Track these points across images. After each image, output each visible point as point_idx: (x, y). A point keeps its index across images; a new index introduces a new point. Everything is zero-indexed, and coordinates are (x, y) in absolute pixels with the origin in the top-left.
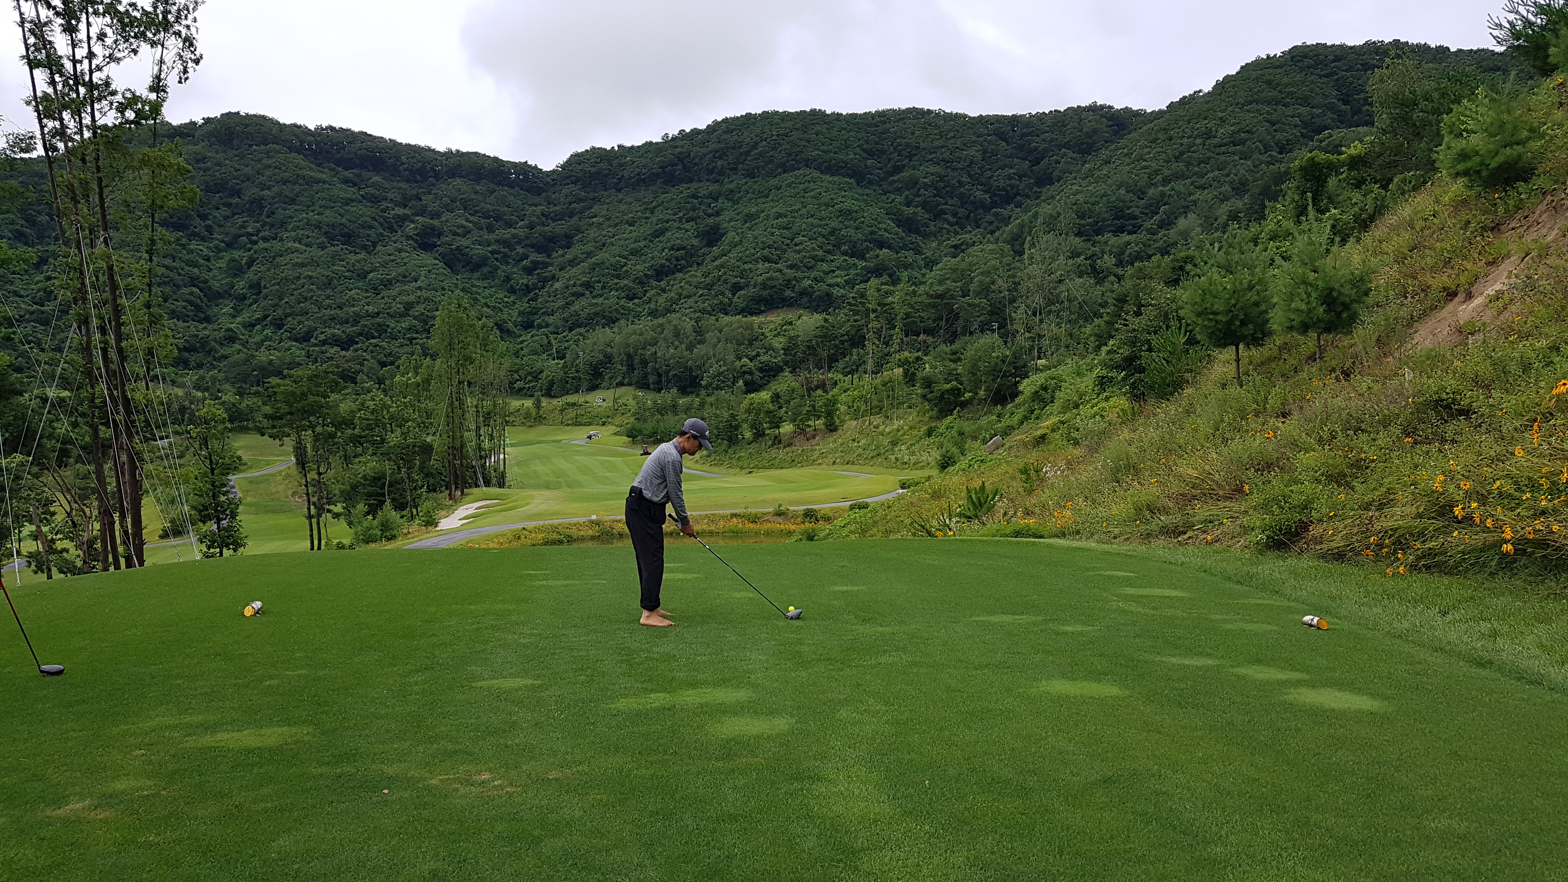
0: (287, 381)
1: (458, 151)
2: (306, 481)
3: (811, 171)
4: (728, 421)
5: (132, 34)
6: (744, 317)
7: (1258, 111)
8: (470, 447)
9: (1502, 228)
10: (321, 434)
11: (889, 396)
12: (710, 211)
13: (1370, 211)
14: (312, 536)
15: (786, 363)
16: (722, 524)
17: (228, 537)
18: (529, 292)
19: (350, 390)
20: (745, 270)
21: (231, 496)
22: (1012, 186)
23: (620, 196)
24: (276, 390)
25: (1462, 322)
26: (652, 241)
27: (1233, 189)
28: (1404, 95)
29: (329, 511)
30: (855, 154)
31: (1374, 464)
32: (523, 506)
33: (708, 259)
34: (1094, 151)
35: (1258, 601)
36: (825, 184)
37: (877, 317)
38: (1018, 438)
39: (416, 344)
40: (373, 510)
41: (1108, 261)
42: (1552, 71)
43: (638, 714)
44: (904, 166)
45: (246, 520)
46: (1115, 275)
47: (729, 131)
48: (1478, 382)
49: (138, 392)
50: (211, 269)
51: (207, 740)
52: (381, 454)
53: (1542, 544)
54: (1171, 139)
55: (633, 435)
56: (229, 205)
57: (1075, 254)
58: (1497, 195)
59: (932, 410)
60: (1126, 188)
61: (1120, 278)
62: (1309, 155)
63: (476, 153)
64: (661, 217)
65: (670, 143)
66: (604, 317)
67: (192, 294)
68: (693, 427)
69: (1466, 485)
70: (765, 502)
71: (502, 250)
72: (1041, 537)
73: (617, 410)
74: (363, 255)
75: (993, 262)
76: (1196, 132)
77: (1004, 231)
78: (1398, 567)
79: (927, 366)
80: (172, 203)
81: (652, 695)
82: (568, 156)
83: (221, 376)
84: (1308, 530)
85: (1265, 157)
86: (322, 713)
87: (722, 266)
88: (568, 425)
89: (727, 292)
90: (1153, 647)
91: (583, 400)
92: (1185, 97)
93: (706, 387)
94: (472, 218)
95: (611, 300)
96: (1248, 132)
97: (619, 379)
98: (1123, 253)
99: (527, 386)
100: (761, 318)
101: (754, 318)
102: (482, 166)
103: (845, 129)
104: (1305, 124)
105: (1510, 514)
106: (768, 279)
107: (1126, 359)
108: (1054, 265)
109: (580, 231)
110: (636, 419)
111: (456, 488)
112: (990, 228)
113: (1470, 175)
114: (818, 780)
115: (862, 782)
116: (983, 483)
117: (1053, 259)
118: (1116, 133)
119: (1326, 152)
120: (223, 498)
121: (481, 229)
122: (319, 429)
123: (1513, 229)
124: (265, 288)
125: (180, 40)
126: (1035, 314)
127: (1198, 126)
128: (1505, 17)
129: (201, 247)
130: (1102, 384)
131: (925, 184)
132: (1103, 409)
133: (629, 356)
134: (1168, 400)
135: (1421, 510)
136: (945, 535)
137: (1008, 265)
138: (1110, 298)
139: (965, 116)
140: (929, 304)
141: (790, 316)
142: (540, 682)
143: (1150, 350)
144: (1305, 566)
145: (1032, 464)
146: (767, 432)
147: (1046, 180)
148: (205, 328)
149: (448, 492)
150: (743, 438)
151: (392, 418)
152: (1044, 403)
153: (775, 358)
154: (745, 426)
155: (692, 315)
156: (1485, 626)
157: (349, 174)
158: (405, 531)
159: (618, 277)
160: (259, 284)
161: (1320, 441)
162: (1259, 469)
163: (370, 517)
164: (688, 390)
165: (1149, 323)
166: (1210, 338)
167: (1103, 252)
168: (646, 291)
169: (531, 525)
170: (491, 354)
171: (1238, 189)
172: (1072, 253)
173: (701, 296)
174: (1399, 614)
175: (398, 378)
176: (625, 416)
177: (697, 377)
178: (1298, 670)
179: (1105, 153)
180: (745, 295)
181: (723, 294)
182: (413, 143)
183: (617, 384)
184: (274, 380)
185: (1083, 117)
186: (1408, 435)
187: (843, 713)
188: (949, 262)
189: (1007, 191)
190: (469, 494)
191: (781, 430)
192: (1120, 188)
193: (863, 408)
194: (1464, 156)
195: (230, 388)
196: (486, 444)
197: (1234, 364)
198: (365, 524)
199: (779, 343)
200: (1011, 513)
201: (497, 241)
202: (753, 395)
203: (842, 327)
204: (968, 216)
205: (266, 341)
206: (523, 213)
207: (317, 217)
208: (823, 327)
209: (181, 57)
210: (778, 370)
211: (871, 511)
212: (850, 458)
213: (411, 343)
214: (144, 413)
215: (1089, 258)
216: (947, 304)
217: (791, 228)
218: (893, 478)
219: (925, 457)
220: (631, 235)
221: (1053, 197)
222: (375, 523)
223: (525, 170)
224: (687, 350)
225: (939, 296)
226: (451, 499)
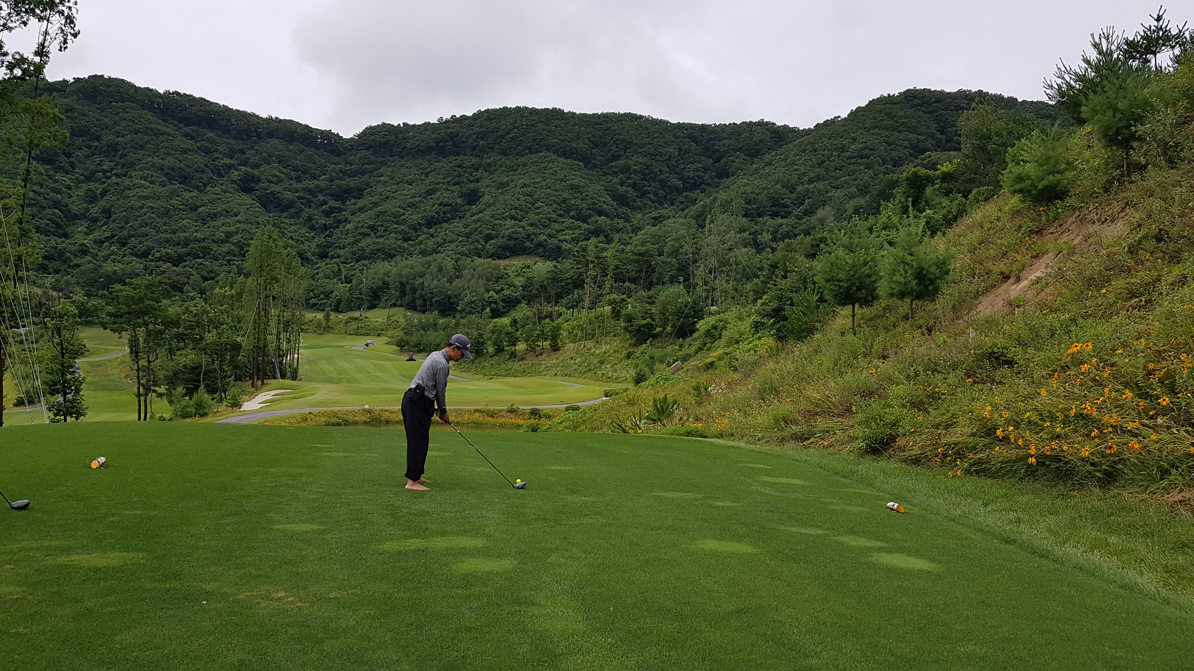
0: (127, 288)
1: (277, 118)
2: (138, 366)
3: (550, 154)
4: (477, 338)
5: (23, 9)
6: (493, 260)
7: (879, 134)
8: (271, 348)
9: (1044, 232)
10: (153, 331)
11: (600, 327)
12: (472, 178)
13: (955, 213)
14: (139, 410)
15: (524, 297)
16: (467, 416)
17: (72, 408)
18: (326, 230)
19: (177, 298)
20: (496, 225)
21: (77, 375)
22: (699, 177)
23: (403, 162)
24: (119, 294)
25: (1012, 298)
26: (425, 198)
27: (858, 190)
28: (982, 131)
29: (154, 391)
30: (584, 144)
31: (944, 397)
32: (311, 395)
33: (468, 214)
34: (760, 155)
35: (857, 491)
36: (560, 165)
37: (594, 267)
38: (694, 363)
39: (233, 264)
40: (190, 393)
41: (765, 237)
42: (1085, 122)
43: (399, 553)
44: (621, 155)
45: (87, 395)
46: (770, 248)
47: (489, 119)
48: (1021, 343)
49: (7, 290)
50: (71, 196)
51: (63, 559)
52: (200, 349)
53: (1056, 459)
54: (816, 151)
55: (401, 345)
56: (90, 147)
57: (742, 230)
58: (1041, 209)
59: (632, 339)
60: (782, 184)
61: (773, 250)
62: (913, 169)
63: (291, 120)
64: (433, 180)
65: (443, 124)
66: (384, 253)
67: (54, 214)
68: (458, 340)
69: (1006, 415)
70: (501, 402)
71: (307, 196)
72: (705, 437)
73: (390, 325)
74: (195, 193)
75: (682, 232)
76: (834, 147)
77: (691, 210)
78: (957, 471)
79: (629, 306)
80: (46, 143)
81: (410, 541)
82: (364, 128)
83: (73, 280)
84: (895, 441)
85: (882, 169)
86: (154, 543)
87: (479, 221)
88: (350, 334)
89: (481, 240)
90: (780, 520)
91: (364, 316)
92: (828, 121)
93: (461, 312)
94: (284, 170)
95: (391, 241)
96: (871, 149)
97: (393, 301)
98: (777, 232)
99: (320, 302)
100: (507, 262)
101: (501, 261)
102: (295, 131)
103: (577, 124)
104: (913, 147)
105: (1035, 436)
106: (513, 233)
107: (774, 310)
108: (727, 237)
109: (368, 186)
110: (404, 333)
111: (258, 379)
112: (681, 206)
113: (1024, 193)
114: (533, 605)
115: (564, 607)
116: (666, 395)
117: (726, 233)
118: (776, 143)
119: (926, 168)
120: (69, 376)
121: (291, 179)
122: (151, 327)
123: (1052, 233)
124: (114, 213)
125: (62, 17)
126: (710, 273)
127: (836, 142)
128: (1056, 81)
129: (64, 178)
130: (756, 327)
131: (635, 170)
132: (756, 346)
133: (402, 284)
134: (803, 342)
135: (975, 430)
136: (635, 432)
137: (693, 234)
138: (766, 264)
139: (668, 122)
140: (634, 259)
141: (529, 262)
142: (324, 528)
143: (792, 304)
144: (892, 467)
145: (703, 383)
146: (506, 348)
147: (723, 174)
148: (63, 242)
149: (251, 381)
150: (487, 352)
151: (210, 321)
152: (714, 338)
153: (515, 292)
154: (489, 343)
155: (453, 256)
156: (1012, 515)
157: (189, 130)
158: (215, 410)
159: (397, 223)
160: (109, 210)
161: (908, 377)
162: (863, 396)
163: (187, 398)
164: (447, 313)
165: (792, 285)
166: (835, 299)
167: (763, 231)
168: (418, 236)
169: (315, 410)
170: (293, 276)
171: (862, 190)
172: (740, 229)
173: (461, 242)
174: (954, 504)
175: (217, 290)
176: (396, 330)
177: (454, 304)
178: (881, 540)
179: (767, 157)
180: (495, 243)
181: (478, 241)
182: (241, 109)
183: (391, 305)
184: (118, 287)
185: (753, 129)
186: (969, 377)
187: (553, 558)
188: (650, 229)
189: (694, 179)
190: (267, 384)
191: (517, 347)
192: (777, 183)
193: (580, 334)
194: (1020, 179)
195: (80, 290)
196: (284, 346)
197: (851, 319)
198: (183, 403)
199: (519, 281)
200: (685, 418)
201: (303, 189)
202: (496, 320)
203: (567, 272)
204: (665, 197)
205: (112, 255)
206: (325, 169)
207: (160, 161)
208: (553, 271)
209: (63, 31)
210: (517, 302)
211: (581, 412)
212: (568, 371)
213: (229, 264)
214: (11, 306)
215: (752, 234)
216: (646, 260)
217: (532, 195)
218: (599, 388)
219: (624, 374)
220: (409, 192)
221: (728, 187)
222: (191, 403)
223: (329, 137)
224: (447, 282)
225: (641, 254)
226: (253, 387)
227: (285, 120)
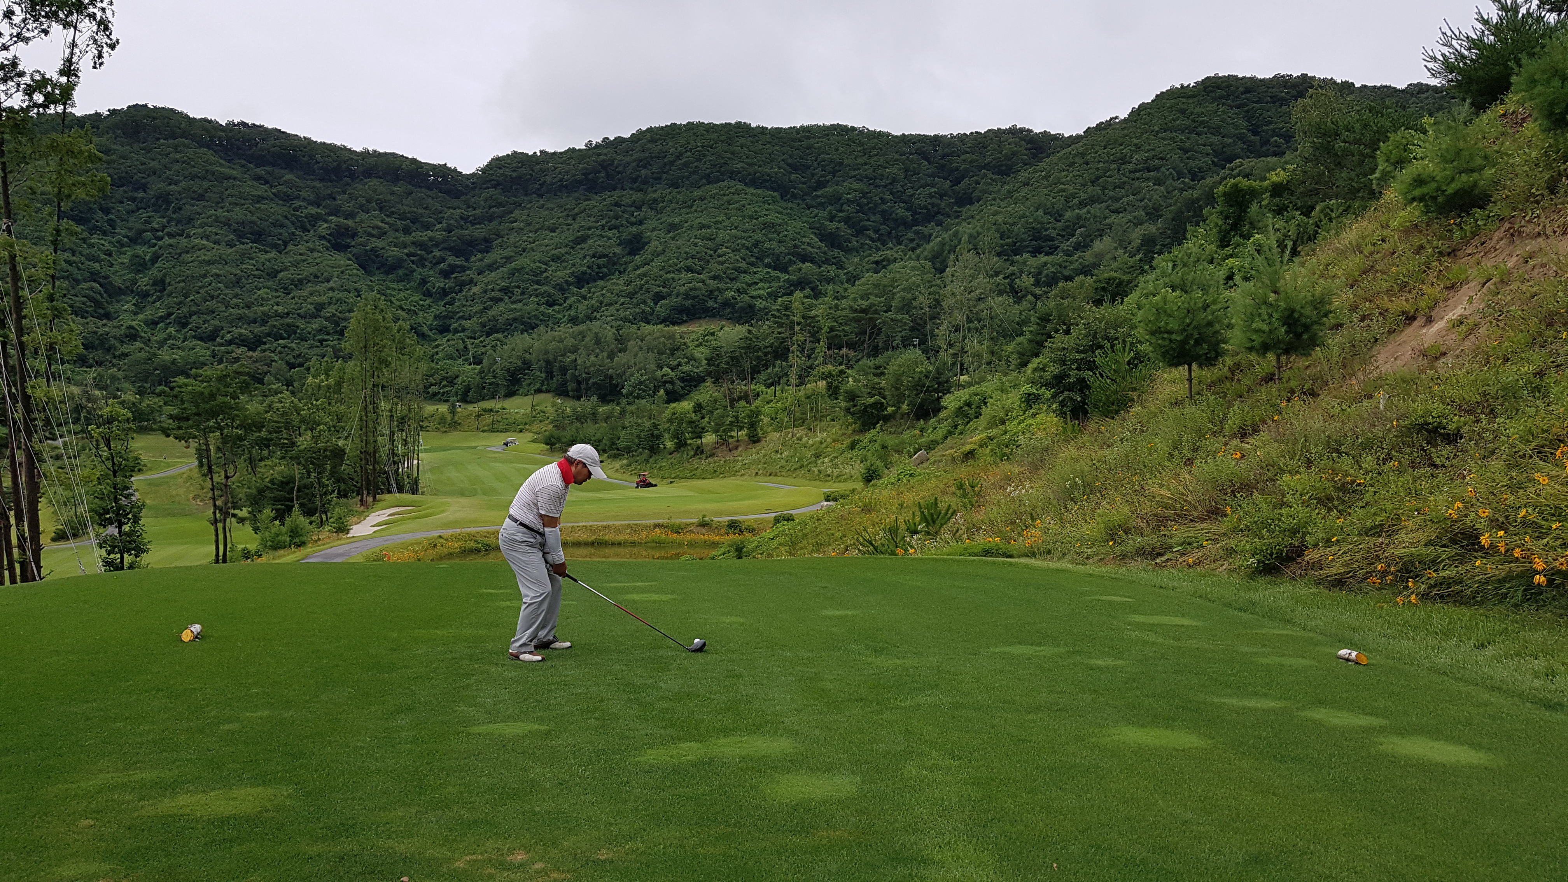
0: (193, 381)
1: (375, 151)
2: (212, 484)
3: (735, 183)
4: (650, 430)
5: (43, 13)
6: (666, 326)
7: (1171, 138)
8: (384, 451)
9: (1458, 253)
10: (229, 437)
11: (812, 409)
12: (633, 220)
14: (217, 542)
15: (709, 374)
16: (644, 534)
17: (130, 543)
18: (446, 296)
19: (257, 392)
20: (668, 280)
21: (134, 499)
22: (933, 205)
23: (542, 202)
24: (183, 390)
26: (573, 248)
27: (1146, 214)
28: (1326, 125)
29: (234, 515)
30: (780, 168)
31: (1359, 488)
32: (438, 514)
33: (630, 267)
34: (1013, 173)
36: (749, 197)
37: (801, 329)
38: (944, 452)
39: (328, 345)
40: (281, 516)
41: (1026, 281)
43: (676, 769)
44: (828, 181)
45: (149, 525)
46: (1032, 295)
47: (653, 141)
48: (1461, 408)
49: (38, 389)
50: (112, 264)
51: (167, 805)
52: (291, 458)
54: (1087, 164)
55: (549, 441)
56: (133, 200)
57: (994, 273)
58: (1452, 221)
59: (855, 423)
60: (1044, 211)
61: (1040, 298)
62: (1230, 181)
63: (394, 154)
64: (583, 223)
65: (593, 150)
66: (523, 323)
67: (91, 289)
69: (1485, 513)
70: (689, 513)
71: (419, 252)
73: (536, 416)
74: (273, 254)
75: (914, 279)
76: (1112, 158)
77: (925, 249)
78: (1409, 596)
79: (850, 379)
80: (80, 192)
82: (489, 160)
83: (120, 374)
84: (1302, 555)
85: (1178, 184)
87: (644, 275)
88: (483, 431)
89: (649, 301)
91: (500, 406)
92: (1102, 123)
93: (627, 396)
94: (388, 220)
95: (531, 306)
96: (1162, 159)
97: (538, 385)
98: (1040, 273)
99: (442, 391)
100: (684, 328)
101: (676, 328)
102: (400, 168)
103: (769, 143)
104: (1216, 153)
105: (1539, 544)
106: (691, 289)
107: (1054, 377)
108: (975, 283)
109: (499, 236)
110: (556, 426)
111: (368, 494)
112: (911, 245)
113: (1425, 201)
117: (973, 277)
118: (1034, 156)
119: (1247, 179)
120: (125, 502)
121: (397, 230)
122: (226, 431)
123: (1470, 255)
124: (170, 285)
125: (94, 23)
126: (956, 331)
127: (1114, 151)
128: (1441, 51)
129: (102, 242)
130: (1029, 401)
131: (848, 200)
133: (548, 362)
134: (1113, 418)
135: (1433, 537)
136: (906, 553)
137: (929, 282)
138: (1032, 317)
139: (889, 134)
140: (853, 318)
141: (712, 326)
142: (546, 727)
143: (1083, 368)
145: (966, 479)
146: (689, 442)
147: (965, 200)
148: (105, 325)
149: (359, 498)
150: (665, 448)
151: (303, 421)
152: (969, 419)
153: (697, 368)
154: (666, 435)
155: (613, 323)
157: (260, 171)
158: (315, 538)
159: (538, 283)
160: (163, 281)
161: (1307, 463)
162: (1233, 491)
163: (277, 522)
164: (608, 398)
165: (1080, 342)
166: (1163, 357)
167: (1022, 272)
168: (566, 298)
169: (447, 533)
170: (407, 357)
171: (1151, 214)
172: (991, 272)
173: (622, 304)
175: (310, 380)
176: (543, 423)
177: (617, 386)
178: (1372, 715)
179: (1024, 175)
180: (667, 304)
181: (644, 302)
182: (328, 142)
183: (535, 391)
184: (181, 380)
185: (1003, 139)
188: (870, 277)
189: (928, 209)
190: (380, 501)
191: (704, 440)
192: (1038, 210)
193: (786, 419)
194: (1420, 182)
195: (131, 387)
196: (400, 449)
197: (1187, 383)
198: (273, 530)
199: (702, 353)
201: (413, 243)
202: (674, 405)
203: (764, 339)
204: (890, 233)
205: (169, 339)
206: (441, 215)
207: (226, 214)
208: (747, 338)
209: (95, 41)
210: (700, 380)
211: (800, 524)
212: (774, 468)
213: (322, 344)
214: (45, 410)
215: (1008, 277)
216: (870, 318)
217: (714, 239)
218: (817, 490)
219: (848, 470)
220: (552, 241)
221: (972, 217)
222: (284, 529)
223: (443, 171)
224: (608, 358)
225: (863, 311)
226: (362, 505)
227: (386, 153)
